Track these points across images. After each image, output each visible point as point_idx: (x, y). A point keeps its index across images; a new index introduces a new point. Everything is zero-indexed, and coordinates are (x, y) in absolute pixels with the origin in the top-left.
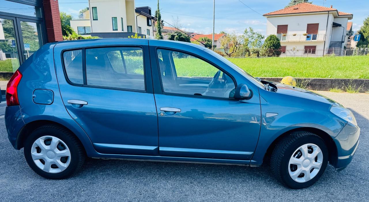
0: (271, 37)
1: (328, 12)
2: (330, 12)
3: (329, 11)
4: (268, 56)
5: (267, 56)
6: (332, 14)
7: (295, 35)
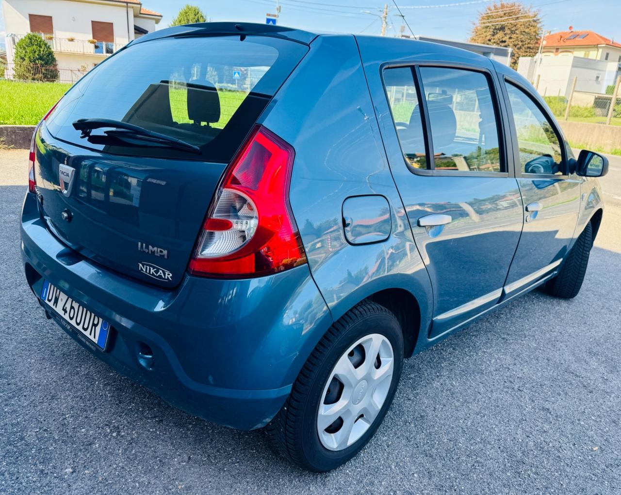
0: (30, 39)
1: (125, 4)
2: (129, 5)
3: (127, 3)
4: (33, 79)
5: (30, 78)
6: (132, 9)
7: (72, 40)
